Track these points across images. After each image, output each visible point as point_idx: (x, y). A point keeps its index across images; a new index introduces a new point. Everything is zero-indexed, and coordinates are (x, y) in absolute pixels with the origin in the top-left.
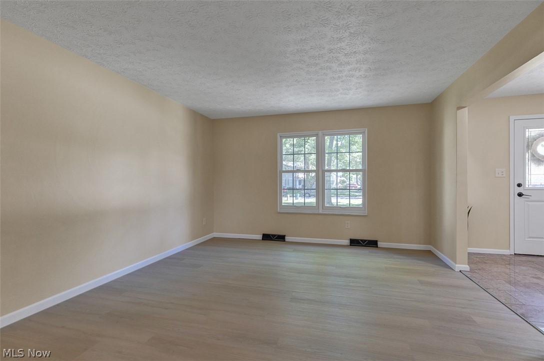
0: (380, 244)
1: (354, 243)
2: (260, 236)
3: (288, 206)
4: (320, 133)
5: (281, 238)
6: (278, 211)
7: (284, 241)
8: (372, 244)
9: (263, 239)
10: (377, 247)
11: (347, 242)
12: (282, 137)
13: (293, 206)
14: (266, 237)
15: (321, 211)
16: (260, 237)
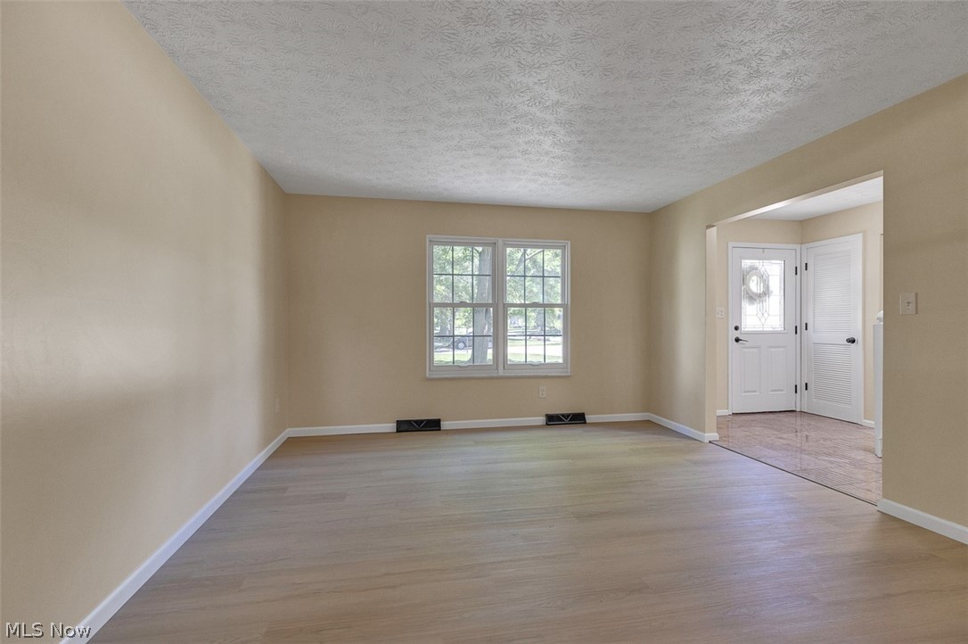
0: (589, 418)
1: (553, 420)
2: (392, 425)
3: (444, 367)
4: (500, 241)
5: (433, 425)
6: (427, 375)
7: (440, 430)
8: (578, 419)
9: (398, 431)
10: (585, 423)
11: (541, 420)
12: (433, 242)
13: (454, 366)
14: (405, 427)
15: (501, 373)
16: (391, 427)
